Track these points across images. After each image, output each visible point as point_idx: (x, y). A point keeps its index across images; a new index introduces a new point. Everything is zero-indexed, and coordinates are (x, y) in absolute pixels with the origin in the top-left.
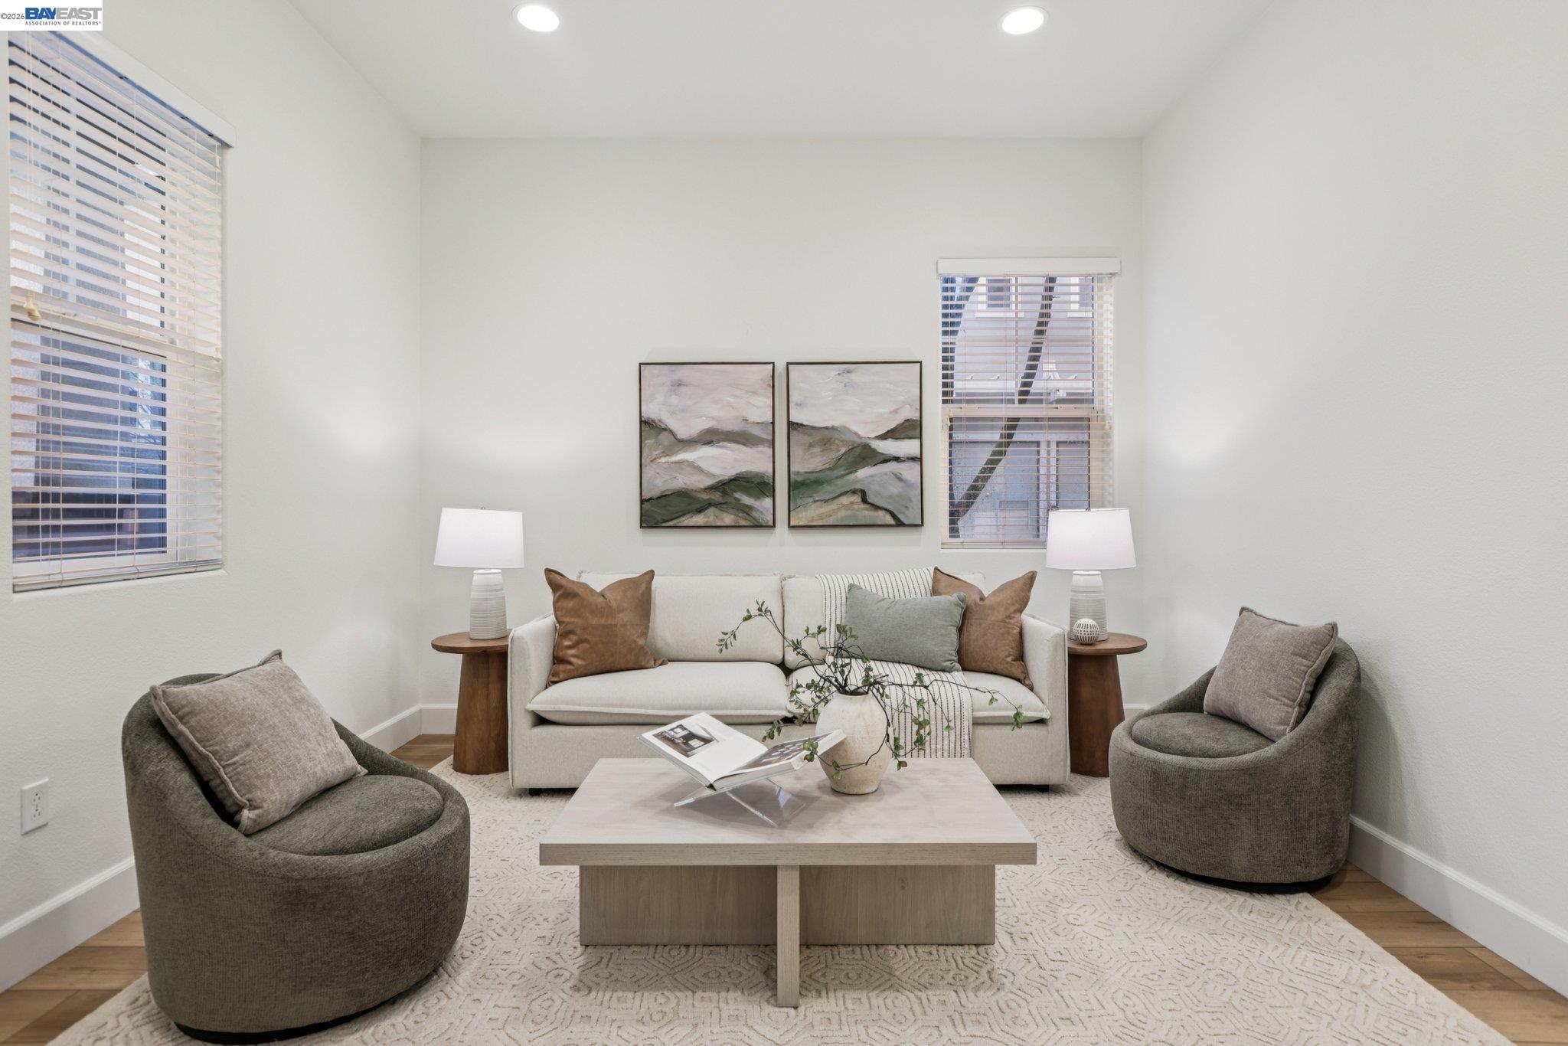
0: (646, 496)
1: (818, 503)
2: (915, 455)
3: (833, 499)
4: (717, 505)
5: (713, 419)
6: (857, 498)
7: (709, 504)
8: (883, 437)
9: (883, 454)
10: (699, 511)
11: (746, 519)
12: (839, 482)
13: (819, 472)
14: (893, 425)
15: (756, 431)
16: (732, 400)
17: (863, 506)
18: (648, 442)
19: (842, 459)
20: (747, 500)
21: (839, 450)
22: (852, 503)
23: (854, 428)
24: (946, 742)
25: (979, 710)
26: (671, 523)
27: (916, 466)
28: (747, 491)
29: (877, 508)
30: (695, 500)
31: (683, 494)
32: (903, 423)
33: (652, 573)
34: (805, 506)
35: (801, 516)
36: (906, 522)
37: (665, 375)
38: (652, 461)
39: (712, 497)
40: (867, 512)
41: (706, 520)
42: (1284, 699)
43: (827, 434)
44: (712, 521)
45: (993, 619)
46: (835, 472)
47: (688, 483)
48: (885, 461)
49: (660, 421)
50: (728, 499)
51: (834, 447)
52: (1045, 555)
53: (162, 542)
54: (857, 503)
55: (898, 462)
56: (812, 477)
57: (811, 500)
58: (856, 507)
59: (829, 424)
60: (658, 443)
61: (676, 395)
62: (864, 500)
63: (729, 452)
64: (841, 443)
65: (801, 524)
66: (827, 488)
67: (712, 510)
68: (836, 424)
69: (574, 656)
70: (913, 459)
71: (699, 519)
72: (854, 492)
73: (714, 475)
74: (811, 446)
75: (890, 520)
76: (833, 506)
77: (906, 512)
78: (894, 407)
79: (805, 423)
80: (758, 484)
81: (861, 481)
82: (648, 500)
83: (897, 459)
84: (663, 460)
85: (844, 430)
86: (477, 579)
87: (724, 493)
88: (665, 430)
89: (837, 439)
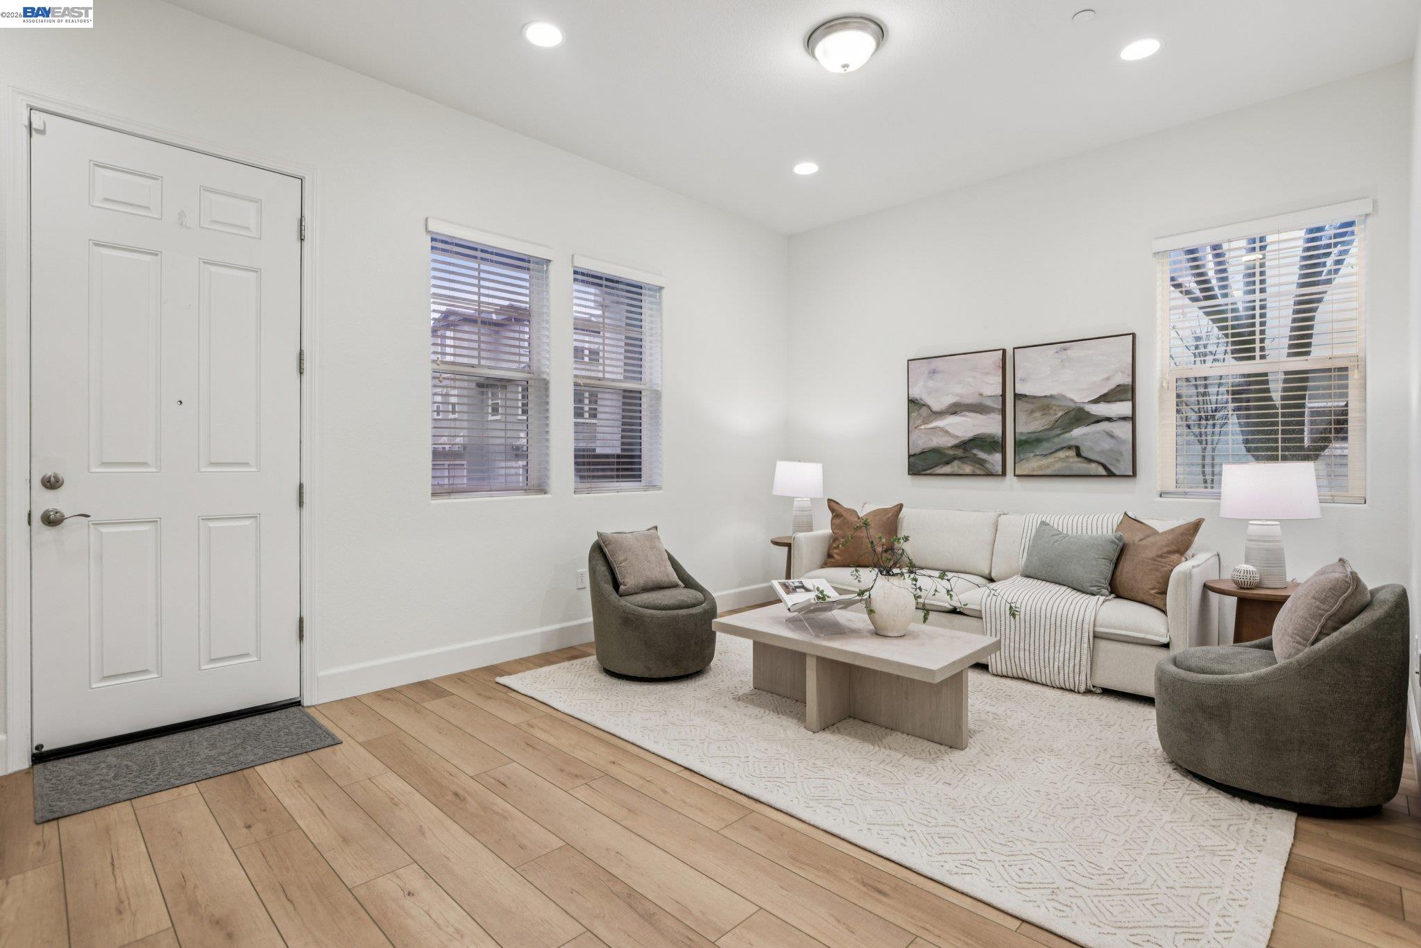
0: (912, 452)
1: (1038, 457)
2: (1126, 416)
3: (1051, 454)
4: (960, 459)
5: (957, 395)
6: (1072, 453)
7: (954, 458)
8: (1096, 401)
9: (1096, 416)
10: (947, 463)
11: (981, 469)
12: (1056, 440)
13: (1040, 432)
14: (1105, 391)
15: (989, 403)
16: (971, 380)
17: (1076, 459)
18: (914, 415)
19: (1060, 421)
20: (982, 455)
21: (1056, 414)
22: (1067, 457)
23: (1070, 395)
24: (1068, 646)
25: (1101, 626)
26: (928, 472)
27: (1129, 425)
28: (982, 448)
29: (1090, 461)
30: (945, 455)
31: (936, 451)
32: (1115, 388)
33: (901, 506)
34: (1027, 459)
35: (1024, 467)
36: (1117, 473)
37: (924, 367)
38: (915, 428)
39: (956, 453)
40: (1080, 465)
41: (952, 469)
42: (1298, 638)
43: (1046, 402)
44: (956, 470)
45: (1144, 556)
46: (1053, 432)
47: (940, 443)
48: (1098, 422)
49: (921, 399)
50: (967, 454)
51: (1052, 412)
52: (1219, 505)
53: (640, 476)
54: (1072, 457)
55: (1110, 422)
56: (1033, 436)
57: (1032, 454)
58: (1071, 460)
59: (1048, 394)
60: (920, 415)
61: (932, 380)
62: (1079, 454)
63: (968, 419)
64: (1058, 408)
65: (1024, 473)
66: (1046, 445)
67: (956, 463)
68: (1054, 392)
69: (836, 554)
70: (1124, 419)
71: (947, 469)
72: (1069, 448)
73: (958, 437)
74: (1032, 412)
75: (1102, 471)
76: (1051, 460)
77: (1117, 464)
78: (1106, 375)
79: (1027, 394)
80: (990, 442)
81: (1074, 439)
82: (913, 456)
83: (1109, 419)
84: (923, 427)
85: (1063, 397)
86: (796, 504)
87: (965, 450)
88: (924, 405)
89: (1055, 405)
